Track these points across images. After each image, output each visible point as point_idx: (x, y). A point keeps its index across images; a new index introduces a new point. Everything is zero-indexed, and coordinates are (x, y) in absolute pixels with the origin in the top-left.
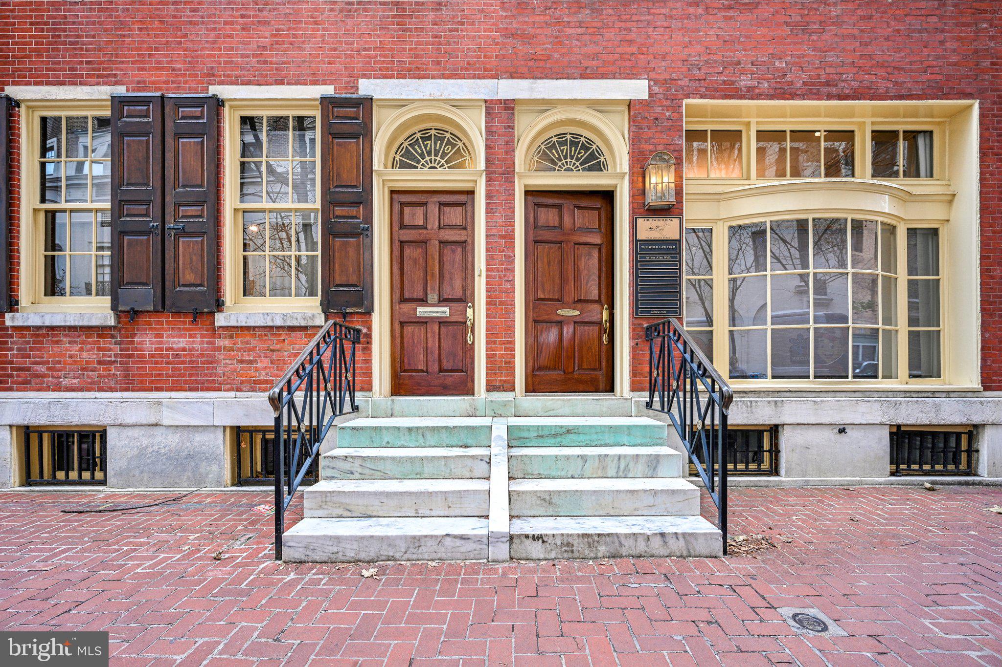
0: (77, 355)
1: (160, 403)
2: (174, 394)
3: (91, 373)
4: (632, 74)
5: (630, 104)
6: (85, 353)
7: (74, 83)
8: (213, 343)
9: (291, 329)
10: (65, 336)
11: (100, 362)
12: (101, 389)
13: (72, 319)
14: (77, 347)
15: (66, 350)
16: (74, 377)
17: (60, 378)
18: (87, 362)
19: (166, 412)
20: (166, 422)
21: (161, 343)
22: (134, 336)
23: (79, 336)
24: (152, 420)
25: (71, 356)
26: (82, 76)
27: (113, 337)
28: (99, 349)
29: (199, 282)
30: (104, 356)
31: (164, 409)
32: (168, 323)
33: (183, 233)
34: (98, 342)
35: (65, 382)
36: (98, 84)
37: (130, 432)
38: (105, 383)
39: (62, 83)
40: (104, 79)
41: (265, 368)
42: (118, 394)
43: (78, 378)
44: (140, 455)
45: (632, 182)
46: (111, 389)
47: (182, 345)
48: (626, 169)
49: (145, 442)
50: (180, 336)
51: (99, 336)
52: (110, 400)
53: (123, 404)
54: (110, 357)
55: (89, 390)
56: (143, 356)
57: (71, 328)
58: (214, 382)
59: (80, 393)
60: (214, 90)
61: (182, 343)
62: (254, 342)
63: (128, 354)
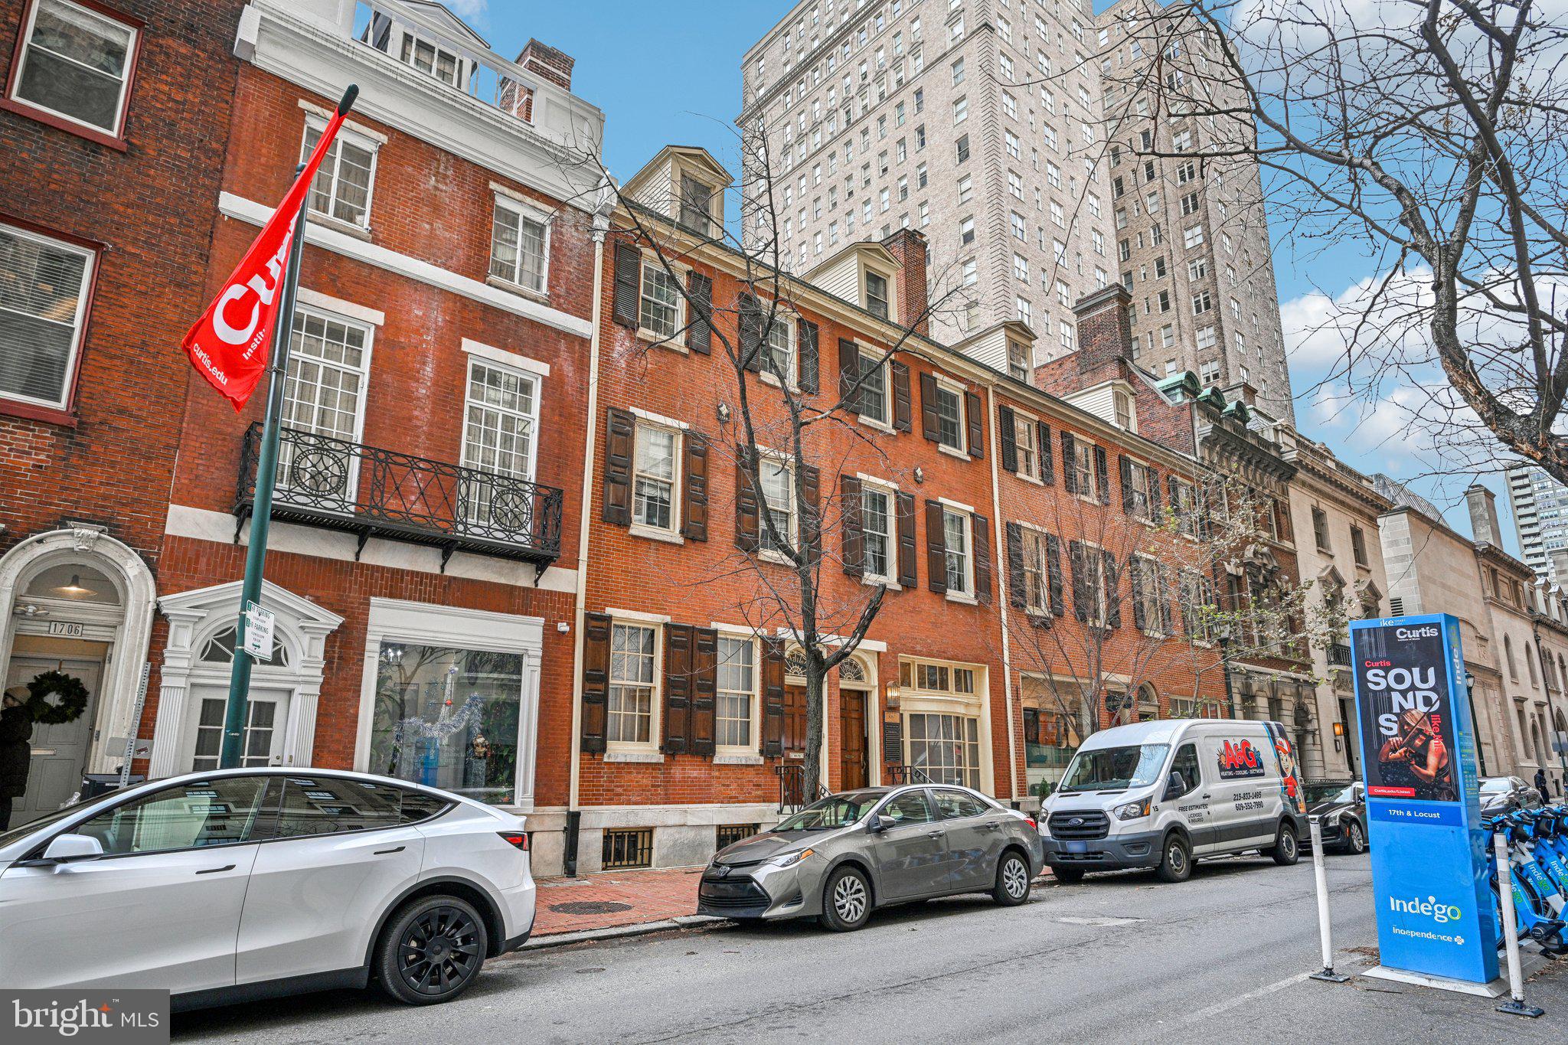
0: (640, 781)
1: (686, 812)
2: (690, 806)
3: (647, 792)
4: (880, 640)
5: (879, 653)
6: (644, 779)
7: (644, 611)
8: (711, 774)
9: (748, 766)
10: (634, 768)
11: (653, 786)
12: (652, 803)
13: (642, 758)
14: (640, 776)
15: (634, 777)
16: (638, 795)
17: (630, 796)
18: (646, 786)
19: (689, 817)
20: (689, 823)
21: (685, 773)
22: (671, 769)
23: (642, 769)
24: (682, 823)
25: (637, 781)
26: (647, 608)
27: (660, 770)
28: (653, 777)
29: (707, 737)
30: (655, 782)
31: (687, 814)
32: (689, 761)
33: (699, 707)
34: (652, 773)
35: (633, 799)
36: (658, 614)
37: (670, 831)
38: (655, 799)
39: (638, 610)
40: (660, 610)
41: (735, 788)
42: (661, 806)
43: (640, 795)
44: (674, 845)
45: (880, 691)
46: (658, 803)
48: (876, 684)
49: (677, 835)
50: (694, 769)
51: (654, 769)
52: (657, 810)
53: (666, 812)
54: (658, 782)
55: (646, 804)
56: (675, 782)
57: (638, 763)
58: (710, 797)
59: (641, 805)
60: (714, 625)
61: (695, 774)
62: (730, 774)
63: (668, 781)
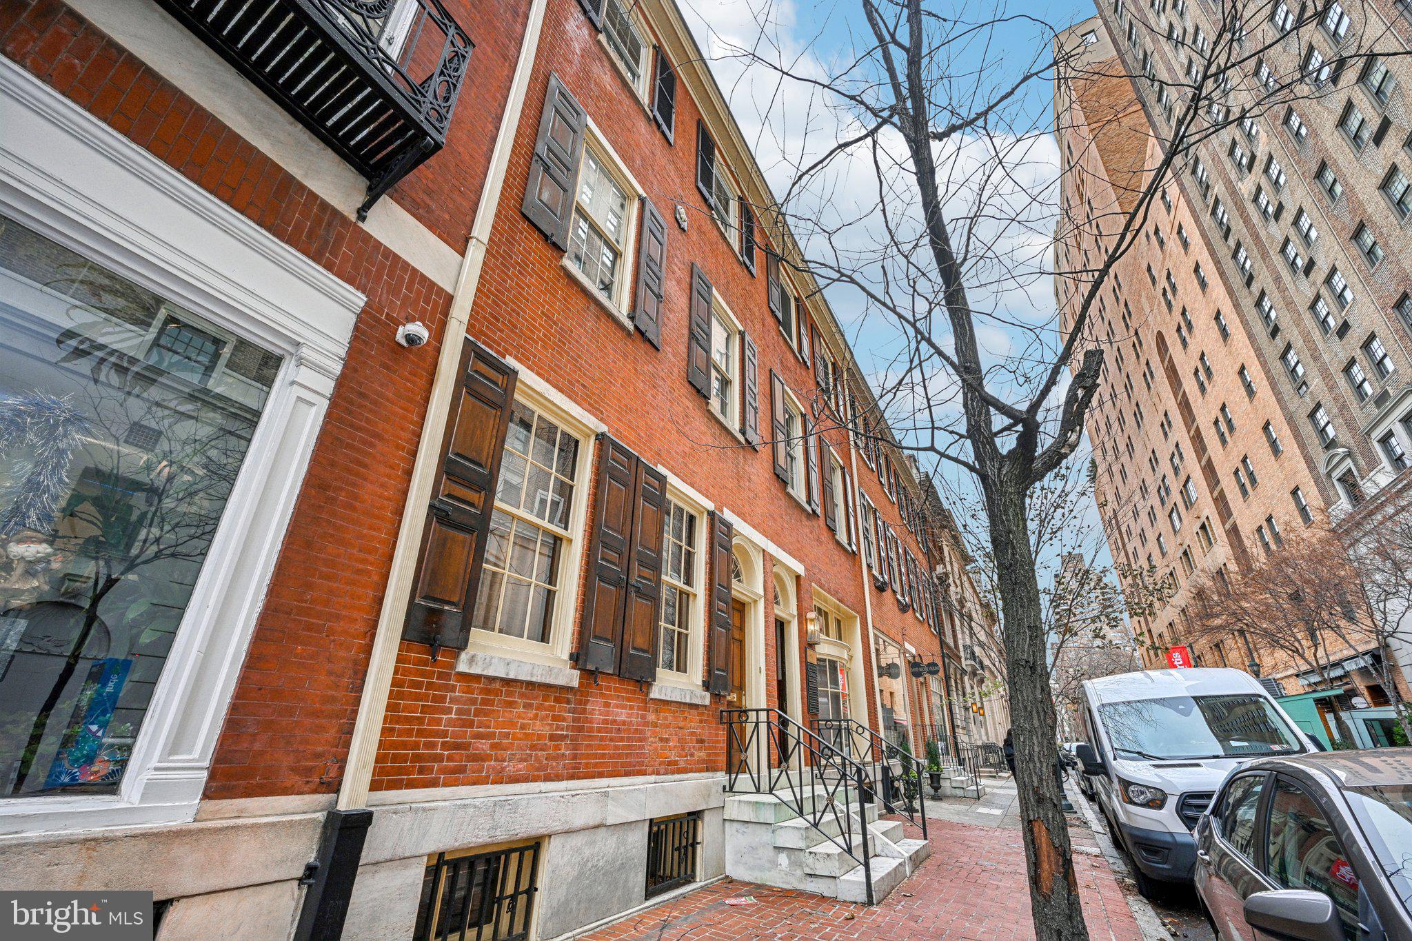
0: (529, 724)
1: (606, 795)
2: (611, 781)
3: (540, 753)
4: (800, 561)
5: (798, 577)
6: (538, 723)
7: (570, 397)
8: (643, 717)
9: (691, 706)
10: (522, 695)
11: (551, 737)
12: (548, 779)
13: (540, 672)
14: (531, 713)
15: (519, 717)
16: (522, 760)
17: (504, 761)
18: (540, 737)
19: (610, 807)
20: (609, 820)
21: (608, 714)
22: (586, 702)
23: (536, 698)
24: (597, 820)
25: (523, 727)
26: (577, 394)
27: (568, 702)
28: (555, 718)
29: (645, 647)
30: (558, 728)
31: (610, 802)
32: (616, 690)
33: (638, 591)
34: (552, 708)
35: (511, 768)
36: (588, 411)
37: (573, 842)
38: (552, 768)
39: (561, 390)
40: (595, 410)
41: (675, 747)
42: (563, 785)
43: (525, 760)
45: (799, 623)
46: (558, 778)
47: (623, 718)
48: (796, 613)
49: (587, 852)
50: (623, 707)
51: (557, 700)
52: (562, 794)
53: (575, 799)
54: (562, 730)
55: (534, 780)
56: (590, 730)
57: (530, 685)
58: (641, 764)
59: (524, 785)
60: (661, 468)
61: (622, 716)
62: (670, 718)
63: (580, 728)
